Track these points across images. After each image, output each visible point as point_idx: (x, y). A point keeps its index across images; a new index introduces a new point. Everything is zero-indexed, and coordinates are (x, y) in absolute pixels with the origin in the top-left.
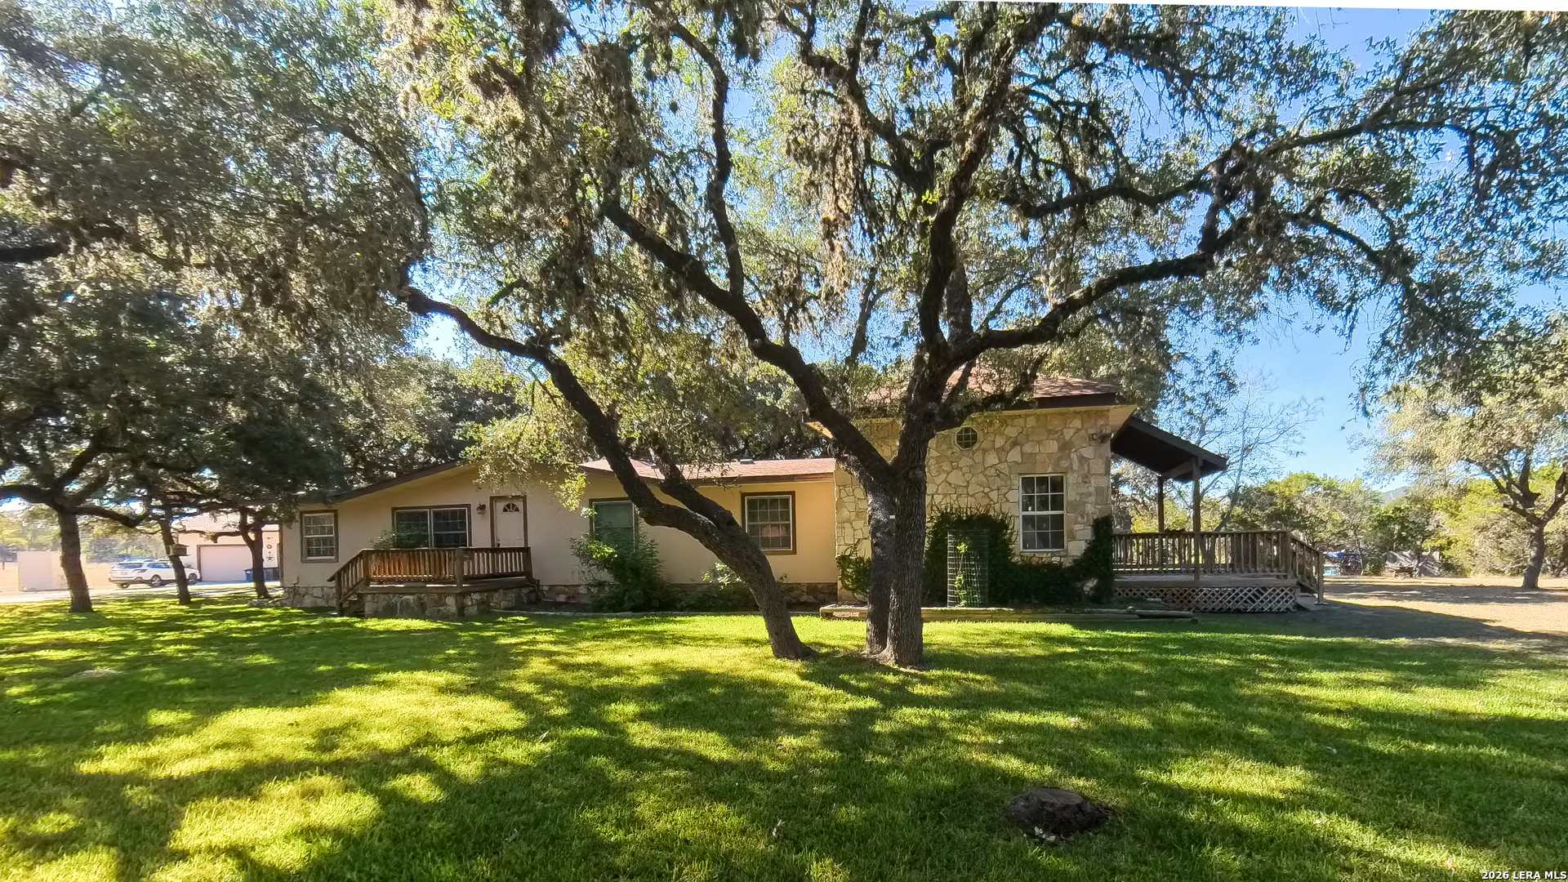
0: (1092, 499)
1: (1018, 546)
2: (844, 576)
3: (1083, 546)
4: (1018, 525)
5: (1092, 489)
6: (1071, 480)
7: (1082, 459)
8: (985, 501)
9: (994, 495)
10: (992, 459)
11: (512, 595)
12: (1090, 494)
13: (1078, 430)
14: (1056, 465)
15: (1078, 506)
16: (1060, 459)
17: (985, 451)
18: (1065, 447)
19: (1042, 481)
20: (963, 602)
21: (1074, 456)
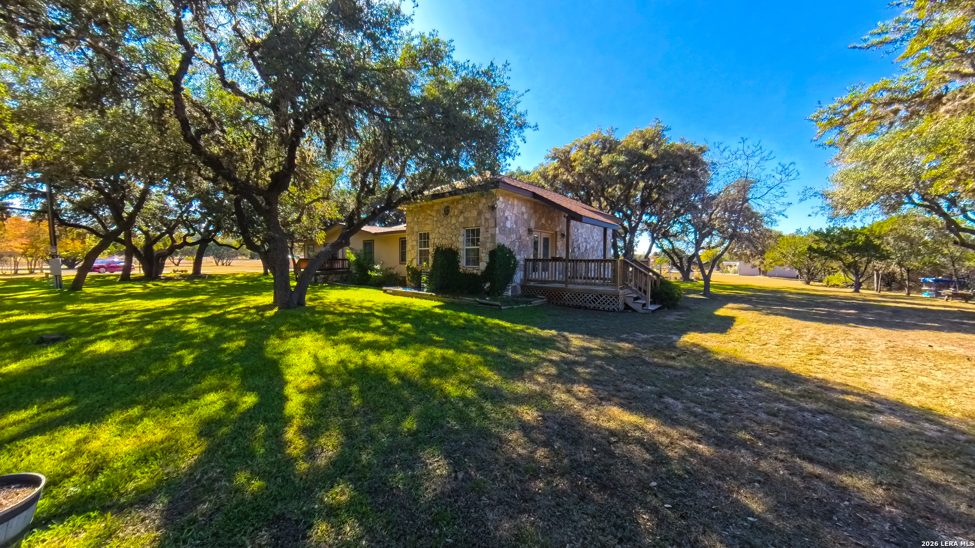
0: (489, 240)
1: (463, 263)
2: (408, 274)
3: (485, 265)
4: (462, 254)
5: (489, 235)
6: (482, 230)
7: (486, 220)
8: (451, 242)
9: (454, 238)
10: (454, 221)
11: (339, 276)
12: (488, 238)
13: (485, 204)
14: (476, 223)
15: (484, 243)
16: (477, 220)
17: (451, 217)
18: (480, 213)
19: (473, 231)
20: (425, 290)
21: (483, 218)
